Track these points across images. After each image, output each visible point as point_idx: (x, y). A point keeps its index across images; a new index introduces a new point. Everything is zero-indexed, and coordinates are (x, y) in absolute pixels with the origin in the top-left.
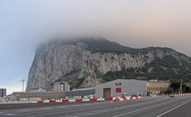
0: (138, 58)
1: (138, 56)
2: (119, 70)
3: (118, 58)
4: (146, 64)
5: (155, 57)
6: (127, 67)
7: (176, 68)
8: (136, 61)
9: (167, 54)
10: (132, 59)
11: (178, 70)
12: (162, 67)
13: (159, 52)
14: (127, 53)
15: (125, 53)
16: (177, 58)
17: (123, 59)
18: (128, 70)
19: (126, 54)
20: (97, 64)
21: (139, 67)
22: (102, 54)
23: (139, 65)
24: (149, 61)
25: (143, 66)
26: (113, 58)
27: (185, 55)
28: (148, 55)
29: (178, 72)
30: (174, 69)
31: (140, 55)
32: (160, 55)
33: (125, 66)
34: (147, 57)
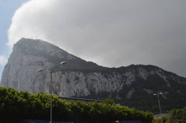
0: (113, 79)
1: (113, 76)
2: (86, 94)
3: (84, 78)
4: (125, 87)
5: (136, 78)
6: (97, 91)
8: (110, 83)
9: (152, 73)
10: (105, 80)
11: (167, 93)
12: (145, 90)
13: (141, 71)
14: (98, 72)
15: (95, 71)
16: (164, 77)
17: (92, 80)
19: (96, 73)
20: (57, 87)
21: (116, 91)
22: (64, 73)
23: (115, 88)
24: (128, 83)
25: (121, 89)
26: (77, 78)
27: (174, 75)
28: (127, 74)
29: (167, 96)
31: (116, 74)
32: (143, 74)
33: (95, 89)
34: (125, 78)
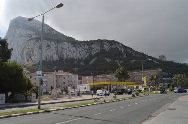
0: (81, 49)
1: (81, 46)
2: (55, 59)
3: (55, 46)
4: (90, 55)
5: (101, 49)
6: (65, 57)
7: (120, 60)
8: (78, 52)
9: (114, 46)
10: (74, 49)
11: (122, 62)
12: (106, 59)
13: (105, 44)
15: (65, 41)
16: (122, 50)
17: (62, 48)
18: (67, 60)
19: (66, 43)
21: (82, 58)
22: (37, 41)
23: (82, 56)
24: (93, 53)
25: (86, 57)
26: (48, 46)
27: (131, 49)
28: (93, 46)
29: (121, 64)
30: (117, 61)
31: (84, 45)
32: (106, 47)
33: (63, 55)
34: (92, 49)
